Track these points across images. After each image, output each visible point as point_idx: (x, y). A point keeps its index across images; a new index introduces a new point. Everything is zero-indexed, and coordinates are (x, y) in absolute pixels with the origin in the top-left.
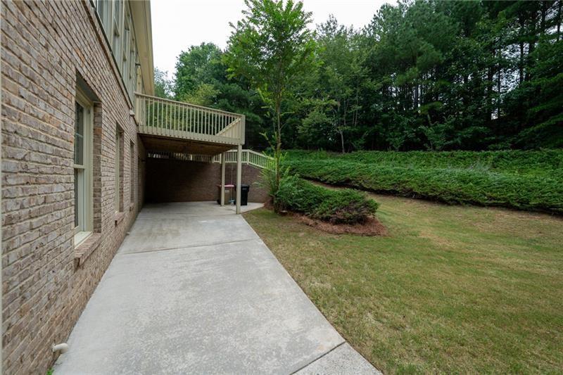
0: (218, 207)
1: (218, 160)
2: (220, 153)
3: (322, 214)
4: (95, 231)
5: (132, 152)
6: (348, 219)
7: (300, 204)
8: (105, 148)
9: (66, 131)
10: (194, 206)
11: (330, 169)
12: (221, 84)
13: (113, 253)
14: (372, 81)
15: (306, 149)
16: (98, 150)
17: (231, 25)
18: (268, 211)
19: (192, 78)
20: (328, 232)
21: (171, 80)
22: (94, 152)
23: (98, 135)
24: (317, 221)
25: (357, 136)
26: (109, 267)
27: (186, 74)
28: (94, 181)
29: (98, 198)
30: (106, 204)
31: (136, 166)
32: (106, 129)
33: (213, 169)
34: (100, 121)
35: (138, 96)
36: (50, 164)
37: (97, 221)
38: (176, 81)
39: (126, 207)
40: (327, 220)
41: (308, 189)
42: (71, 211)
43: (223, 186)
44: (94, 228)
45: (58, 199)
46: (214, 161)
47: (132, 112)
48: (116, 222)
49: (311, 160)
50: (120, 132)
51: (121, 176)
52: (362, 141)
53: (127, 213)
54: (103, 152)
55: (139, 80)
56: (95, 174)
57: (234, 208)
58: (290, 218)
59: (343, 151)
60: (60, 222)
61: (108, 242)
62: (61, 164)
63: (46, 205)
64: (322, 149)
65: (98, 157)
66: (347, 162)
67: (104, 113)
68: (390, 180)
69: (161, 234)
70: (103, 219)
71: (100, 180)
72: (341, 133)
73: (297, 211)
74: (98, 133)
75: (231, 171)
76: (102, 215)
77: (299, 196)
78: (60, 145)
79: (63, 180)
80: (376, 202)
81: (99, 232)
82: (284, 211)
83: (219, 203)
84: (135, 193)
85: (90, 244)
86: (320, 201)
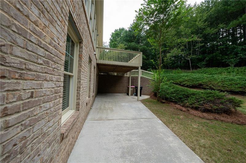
0: (127, 96)
1: (128, 75)
2: (129, 72)
3: (191, 104)
4: (76, 110)
5: (94, 71)
6: (215, 110)
7: (173, 97)
8: (84, 66)
9: (59, 44)
10: (117, 95)
11: (186, 78)
12: (127, 43)
13: (84, 120)
14: (210, 29)
15: (168, 69)
16: (80, 66)
17: (136, 11)
18: (153, 100)
19: (116, 43)
20: (200, 117)
21: (108, 45)
22: (78, 67)
23: (80, 58)
24: (189, 109)
25: (200, 60)
26: (82, 129)
27: (113, 42)
28: (78, 82)
29: (79, 92)
30: (83, 95)
31: (95, 78)
32: (85, 56)
33: (125, 79)
34: (82, 51)
35: (97, 47)
36: (41, 64)
37: (78, 104)
38: (109, 45)
39: (91, 96)
40: (196, 109)
41: (178, 89)
42: (59, 101)
43: (130, 87)
44: (76, 108)
45: (48, 93)
46: (125, 75)
47: (95, 53)
48: (87, 103)
49: (172, 74)
50: (90, 61)
51: (90, 81)
52: (204, 63)
53: (91, 98)
54: (82, 67)
55: (98, 43)
56: (78, 79)
57: (136, 97)
58: (168, 105)
59: (191, 69)
60: (48, 111)
61: (82, 115)
62: (53, 67)
63: (33, 100)
64: (179, 68)
65: (80, 70)
66: (195, 74)
67: (84, 47)
68: (236, 84)
69: (105, 110)
70: (81, 103)
71: (80, 82)
72: (189, 59)
73: (172, 102)
74: (81, 57)
75: (135, 80)
76: (80, 101)
77: (172, 93)
78: (53, 52)
79: (54, 79)
80: (240, 100)
81: (78, 110)
82: (163, 101)
83: (128, 94)
84: (95, 89)
85: (72, 120)
86: (187, 97)
